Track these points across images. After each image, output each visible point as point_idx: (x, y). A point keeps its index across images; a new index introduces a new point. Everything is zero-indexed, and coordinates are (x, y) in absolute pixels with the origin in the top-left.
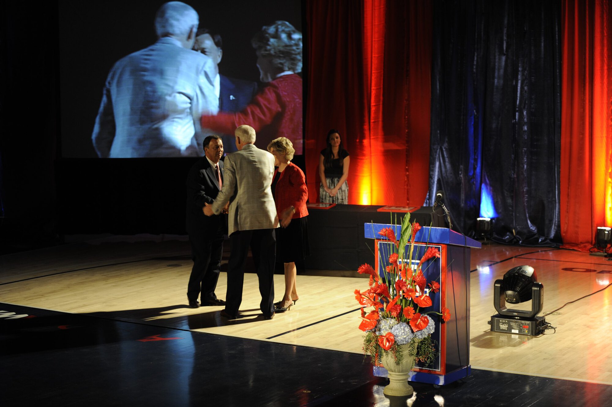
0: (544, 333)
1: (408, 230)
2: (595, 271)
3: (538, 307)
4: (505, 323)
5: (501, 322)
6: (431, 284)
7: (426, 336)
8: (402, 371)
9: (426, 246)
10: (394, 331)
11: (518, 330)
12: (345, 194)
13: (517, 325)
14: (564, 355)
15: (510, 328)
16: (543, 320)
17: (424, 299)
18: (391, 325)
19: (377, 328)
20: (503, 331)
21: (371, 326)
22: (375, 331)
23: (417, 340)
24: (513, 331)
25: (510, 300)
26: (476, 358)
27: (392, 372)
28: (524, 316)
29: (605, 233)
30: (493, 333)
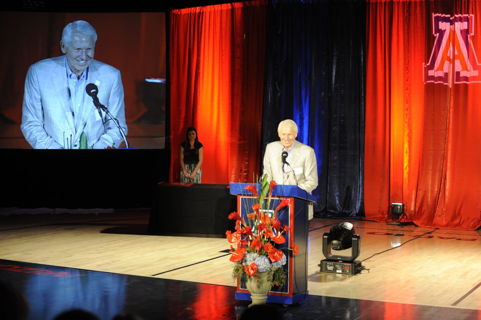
0: (361, 273)
1: (267, 186)
2: (392, 234)
3: (356, 253)
4: (332, 265)
5: (328, 265)
6: (283, 227)
7: (280, 266)
8: (262, 293)
9: (279, 200)
10: (257, 262)
11: (341, 270)
12: (199, 176)
13: (341, 266)
14: (378, 286)
15: (335, 269)
16: (360, 263)
17: (279, 238)
18: (254, 258)
19: (243, 260)
20: (330, 272)
21: (239, 258)
22: (242, 262)
23: (273, 269)
24: (338, 271)
25: (336, 248)
26: (312, 288)
27: (255, 293)
28: (345, 260)
29: (398, 207)
30: (322, 273)
